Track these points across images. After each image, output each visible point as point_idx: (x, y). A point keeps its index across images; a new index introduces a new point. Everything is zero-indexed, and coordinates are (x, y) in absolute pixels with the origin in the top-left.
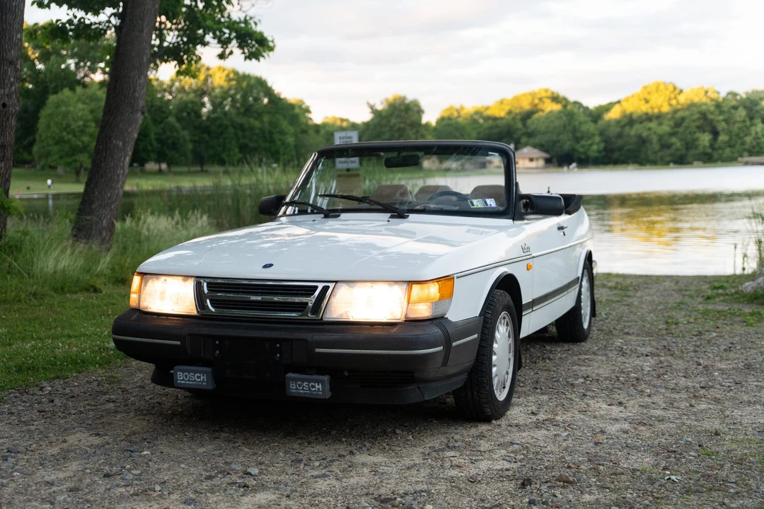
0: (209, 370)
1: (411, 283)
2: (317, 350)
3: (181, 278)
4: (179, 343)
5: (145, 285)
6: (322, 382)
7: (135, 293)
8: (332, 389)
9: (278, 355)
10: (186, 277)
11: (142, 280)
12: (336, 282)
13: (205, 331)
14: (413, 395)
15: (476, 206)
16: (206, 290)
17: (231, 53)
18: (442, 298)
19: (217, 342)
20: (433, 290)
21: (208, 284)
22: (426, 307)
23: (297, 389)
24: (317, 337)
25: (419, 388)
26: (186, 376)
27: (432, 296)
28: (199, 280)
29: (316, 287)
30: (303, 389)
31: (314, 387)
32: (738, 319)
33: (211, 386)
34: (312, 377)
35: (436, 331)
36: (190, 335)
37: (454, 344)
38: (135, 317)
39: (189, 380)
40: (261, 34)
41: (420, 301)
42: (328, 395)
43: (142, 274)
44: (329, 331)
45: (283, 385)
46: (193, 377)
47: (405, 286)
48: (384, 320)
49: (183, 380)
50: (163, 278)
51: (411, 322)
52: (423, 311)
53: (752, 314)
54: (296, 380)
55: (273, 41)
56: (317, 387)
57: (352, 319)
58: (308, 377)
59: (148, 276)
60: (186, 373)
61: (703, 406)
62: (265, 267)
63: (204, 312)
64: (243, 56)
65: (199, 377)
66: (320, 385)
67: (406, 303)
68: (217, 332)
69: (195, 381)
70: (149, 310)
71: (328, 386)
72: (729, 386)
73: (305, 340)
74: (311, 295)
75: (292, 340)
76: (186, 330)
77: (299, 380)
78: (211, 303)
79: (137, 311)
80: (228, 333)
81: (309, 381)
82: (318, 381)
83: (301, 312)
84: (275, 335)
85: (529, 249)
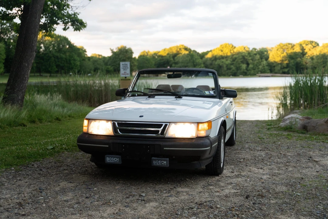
0: (120, 156)
1: (198, 123)
2: (165, 148)
3: (105, 121)
4: (108, 146)
5: (90, 124)
6: (167, 161)
7: (86, 127)
8: (170, 164)
9: (149, 151)
10: (108, 121)
11: (88, 121)
12: (170, 123)
13: (119, 141)
14: (198, 165)
15: (206, 94)
16: (117, 126)
17: (68, 28)
18: (209, 129)
19: (124, 146)
20: (205, 126)
21: (118, 123)
22: (204, 132)
23: (156, 163)
24: (164, 143)
25: (200, 163)
26: (110, 159)
27: (206, 128)
28: (114, 122)
29: (162, 125)
30: (158, 164)
31: (163, 162)
32: (283, 137)
33: (120, 163)
34: (162, 159)
35: (207, 141)
36: (112, 143)
37: (213, 146)
38: (87, 136)
39: (111, 161)
40: (81, 20)
41: (202, 130)
42: (168, 166)
44: (169, 141)
45: (150, 162)
46: (113, 159)
47: (196, 124)
48: (189, 137)
49: (109, 160)
50: (98, 121)
51: (198, 138)
52: (203, 134)
53: (288, 135)
54: (155, 160)
55: (86, 23)
56: (164, 163)
57: (176, 137)
59: (91, 120)
60: (110, 158)
61: (291, 169)
62: (140, 116)
63: (117, 134)
64: (74, 29)
65: (115, 159)
66: (166, 162)
67: (197, 131)
68: (122, 142)
69: (114, 161)
70: (93, 133)
72: (296, 162)
73: (160, 145)
74: (160, 128)
75: (154, 145)
76: (111, 141)
77: (157, 160)
78: (119, 131)
79: (87, 134)
80: (128, 142)
81: (161, 160)
82: (165, 161)
83: (157, 134)
84: (148, 143)
85: (227, 110)
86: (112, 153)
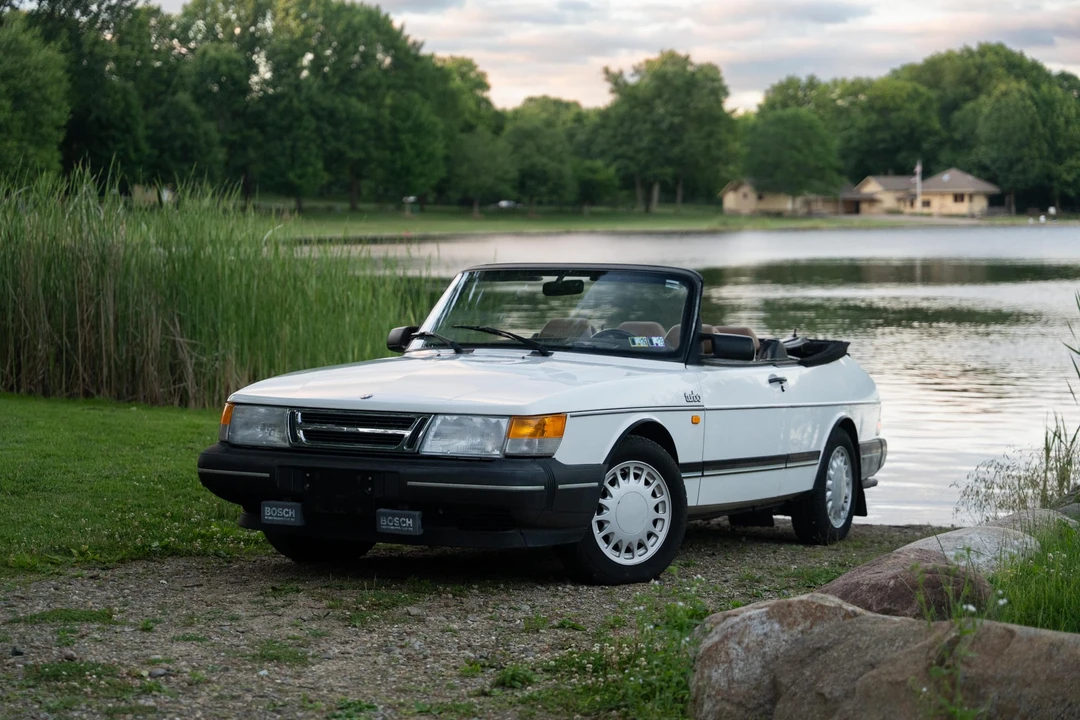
0: (299, 505)
1: (512, 417)
2: (409, 483)
3: (274, 408)
4: (268, 475)
6: (413, 517)
8: (423, 525)
9: (370, 489)
10: (280, 407)
12: (436, 414)
13: (297, 463)
14: (518, 540)
15: (637, 345)
16: (300, 420)
19: (308, 475)
21: (303, 414)
23: (387, 525)
24: (410, 470)
25: (522, 534)
26: (274, 512)
28: (293, 410)
29: (412, 420)
30: (394, 525)
31: (404, 522)
33: (298, 524)
34: (404, 513)
35: (536, 469)
36: (280, 467)
37: (560, 487)
38: (223, 449)
39: (277, 516)
41: (522, 437)
42: (420, 532)
43: (235, 403)
44: (423, 464)
45: (374, 521)
46: (280, 513)
47: (507, 421)
49: (271, 515)
50: (256, 409)
51: (510, 458)
52: (524, 447)
54: (386, 515)
56: (407, 523)
58: (399, 512)
59: (240, 406)
60: (274, 509)
62: (365, 397)
63: (296, 444)
65: (287, 513)
66: (411, 521)
67: (505, 438)
68: (308, 464)
69: (283, 516)
70: (239, 443)
71: (419, 522)
73: (398, 473)
74: (407, 428)
75: (383, 473)
76: (275, 463)
77: (390, 515)
78: (304, 435)
79: (225, 443)
80: (322, 465)
81: (400, 516)
82: (409, 517)
83: (396, 444)
84: (367, 467)
85: (697, 398)
86: (279, 496)
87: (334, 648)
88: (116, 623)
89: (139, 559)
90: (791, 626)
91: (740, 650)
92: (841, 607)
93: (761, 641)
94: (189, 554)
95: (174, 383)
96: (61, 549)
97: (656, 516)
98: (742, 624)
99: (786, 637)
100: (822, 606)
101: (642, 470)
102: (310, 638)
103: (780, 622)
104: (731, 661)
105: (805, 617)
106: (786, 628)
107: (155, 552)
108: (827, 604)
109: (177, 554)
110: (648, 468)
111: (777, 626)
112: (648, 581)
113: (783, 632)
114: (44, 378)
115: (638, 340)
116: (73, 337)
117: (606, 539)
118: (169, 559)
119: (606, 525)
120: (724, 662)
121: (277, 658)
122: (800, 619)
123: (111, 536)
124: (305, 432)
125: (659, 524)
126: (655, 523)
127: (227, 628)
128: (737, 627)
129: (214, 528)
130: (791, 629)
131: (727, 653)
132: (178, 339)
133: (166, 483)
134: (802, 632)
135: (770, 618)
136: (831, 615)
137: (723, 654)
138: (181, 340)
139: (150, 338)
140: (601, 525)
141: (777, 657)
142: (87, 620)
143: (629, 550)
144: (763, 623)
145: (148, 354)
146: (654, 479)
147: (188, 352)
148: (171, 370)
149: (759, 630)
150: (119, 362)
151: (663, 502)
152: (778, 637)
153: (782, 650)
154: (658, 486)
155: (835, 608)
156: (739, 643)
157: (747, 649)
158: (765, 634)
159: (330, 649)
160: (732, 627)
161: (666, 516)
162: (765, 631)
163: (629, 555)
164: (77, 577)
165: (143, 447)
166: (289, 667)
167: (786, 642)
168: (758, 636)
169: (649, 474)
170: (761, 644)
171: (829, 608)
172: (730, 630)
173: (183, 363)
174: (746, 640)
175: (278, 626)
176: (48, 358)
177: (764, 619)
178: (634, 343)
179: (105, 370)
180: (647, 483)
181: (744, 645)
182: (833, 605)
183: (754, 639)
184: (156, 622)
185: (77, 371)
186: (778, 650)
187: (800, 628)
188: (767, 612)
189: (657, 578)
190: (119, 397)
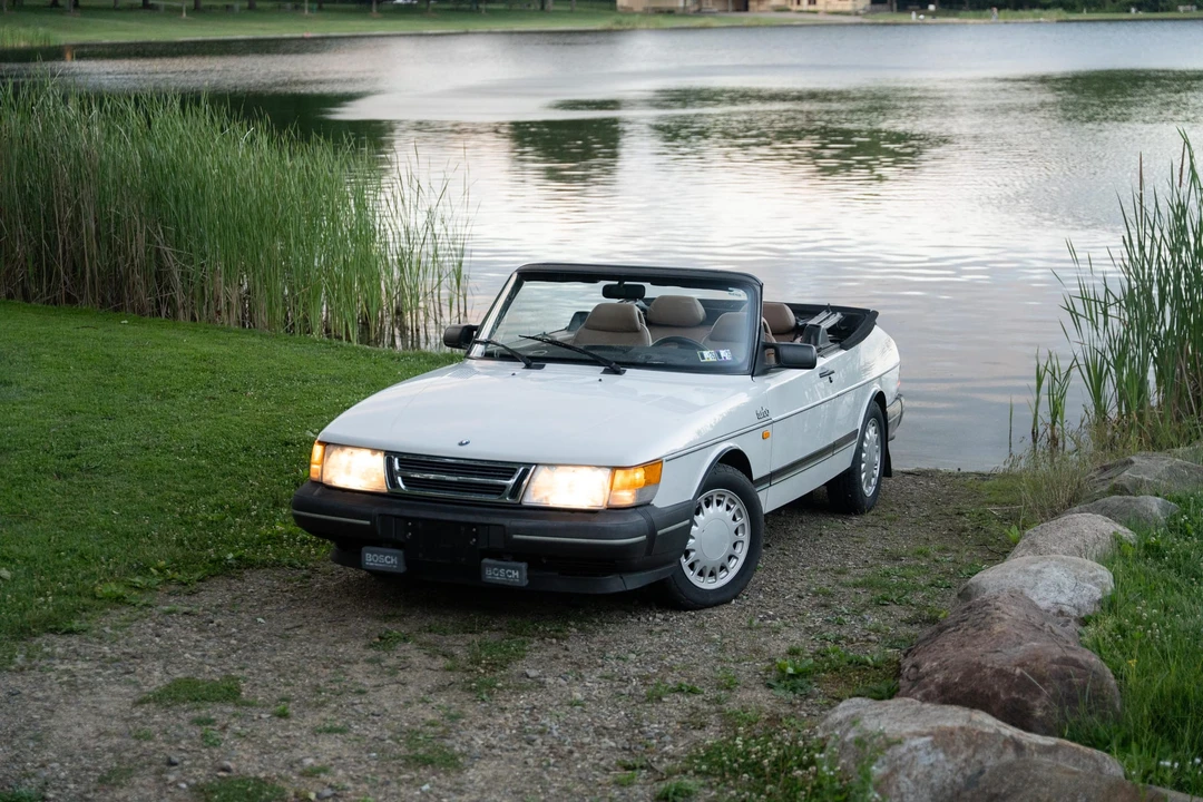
0: (400, 552)
1: (614, 468)
2: (515, 536)
3: (368, 451)
4: (368, 523)
5: (328, 457)
6: (519, 569)
7: (317, 464)
8: (529, 577)
9: (474, 540)
10: (375, 450)
11: (325, 449)
12: (537, 465)
13: (396, 511)
14: (616, 584)
15: (706, 359)
16: (397, 467)
18: (648, 483)
19: (410, 524)
20: (639, 475)
21: (399, 460)
22: (630, 494)
23: (493, 575)
24: (515, 523)
25: (623, 579)
26: (375, 558)
27: (638, 481)
28: (389, 455)
29: (515, 470)
30: (499, 576)
31: (510, 574)
33: (402, 569)
34: (509, 564)
35: (638, 519)
36: (380, 515)
37: (659, 532)
38: (317, 491)
39: (378, 563)
41: (624, 487)
42: (525, 583)
43: (325, 444)
44: (530, 517)
45: (478, 571)
46: (380, 559)
47: (608, 471)
48: (585, 506)
49: (372, 562)
50: (348, 450)
51: (613, 510)
52: (626, 498)
54: (493, 566)
56: (513, 574)
57: (551, 505)
58: (504, 563)
59: (332, 446)
60: (375, 555)
62: (461, 444)
63: (395, 490)
65: (389, 560)
66: (517, 572)
67: (608, 490)
68: (408, 513)
69: (385, 563)
70: (334, 484)
71: (525, 574)
73: (503, 526)
74: (509, 478)
75: (489, 525)
76: (376, 510)
77: (496, 566)
78: (403, 481)
79: (319, 484)
80: (423, 514)
81: (506, 568)
82: (515, 569)
83: (499, 494)
84: (471, 519)
85: (766, 413)
86: (378, 542)
87: (477, 739)
88: (249, 704)
89: (217, 575)
90: (955, 754)
91: (909, 783)
92: (999, 733)
93: (929, 772)
94: (264, 565)
95: (161, 291)
96: (139, 566)
97: (736, 538)
98: (910, 756)
99: (949, 766)
100: (982, 733)
101: (723, 496)
102: (447, 722)
103: (945, 752)
104: (902, 795)
105: (968, 745)
106: (950, 757)
107: (231, 566)
108: (987, 730)
109: (252, 566)
110: (729, 494)
111: (941, 756)
112: (728, 602)
113: (947, 761)
114: (23, 280)
115: (706, 354)
116: (52, 242)
117: (692, 566)
118: (246, 573)
119: (692, 554)
120: (896, 796)
121: (432, 762)
122: (962, 747)
123: (180, 543)
124: (403, 478)
125: (739, 546)
126: (735, 545)
127: (359, 708)
128: (905, 759)
129: (279, 527)
130: (955, 757)
131: (898, 788)
132: (162, 247)
133: (207, 455)
134: (966, 760)
135: (935, 747)
136: (992, 742)
137: (894, 788)
138: (166, 249)
139: (134, 246)
140: (687, 554)
141: (944, 788)
142: (218, 700)
143: (712, 574)
144: (929, 753)
145: (133, 260)
146: (734, 503)
147: (174, 261)
148: (156, 277)
149: (925, 760)
150: (102, 268)
151: (743, 525)
152: (944, 767)
153: (948, 781)
154: (739, 510)
155: (994, 734)
156: (908, 776)
157: (916, 782)
158: (932, 765)
159: (472, 739)
160: (900, 758)
161: (745, 537)
162: (931, 761)
163: (712, 580)
164: (170, 612)
165: (165, 396)
166: (447, 773)
167: (951, 771)
168: (925, 766)
169: (730, 500)
170: (929, 775)
171: (988, 734)
172: (898, 762)
173: (169, 271)
174: (915, 773)
175: (408, 704)
176: (26, 260)
177: (930, 749)
178: (703, 358)
179: (88, 275)
180: (728, 508)
181: (913, 778)
182: (992, 731)
183: (921, 770)
184: (287, 700)
185: (58, 274)
186: (944, 781)
187: (963, 757)
188: (932, 742)
189: (736, 597)
190: (104, 303)
